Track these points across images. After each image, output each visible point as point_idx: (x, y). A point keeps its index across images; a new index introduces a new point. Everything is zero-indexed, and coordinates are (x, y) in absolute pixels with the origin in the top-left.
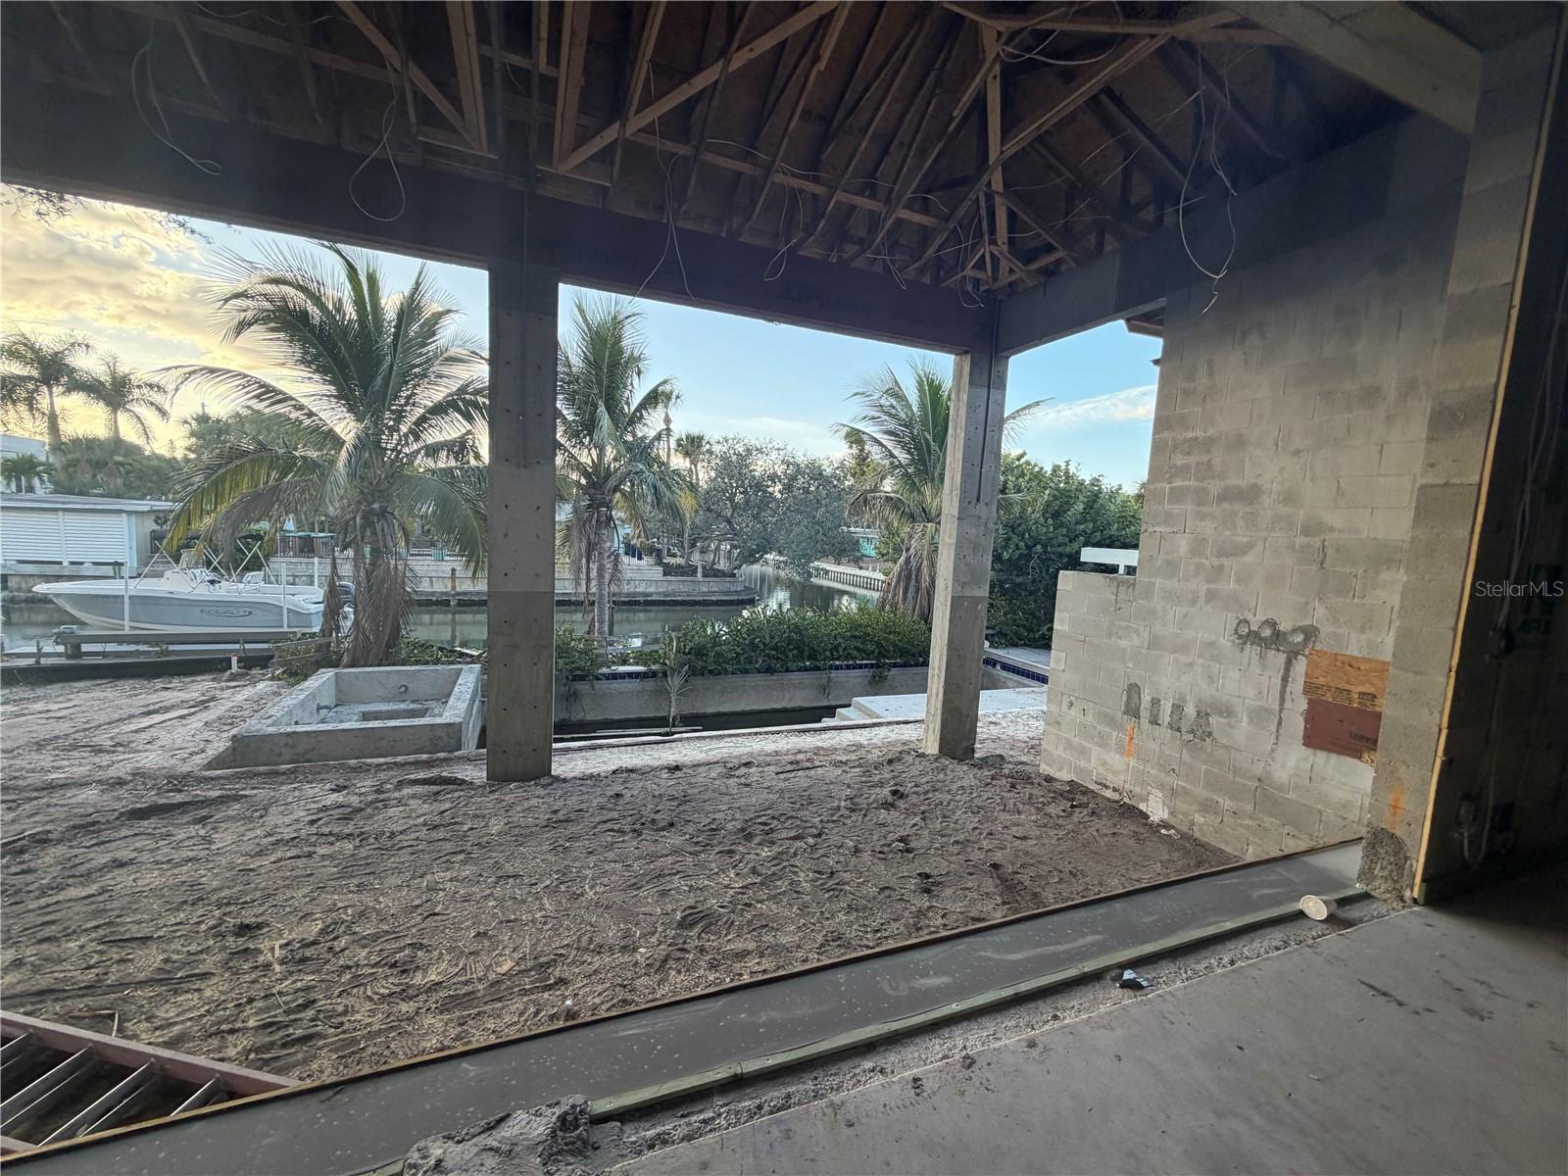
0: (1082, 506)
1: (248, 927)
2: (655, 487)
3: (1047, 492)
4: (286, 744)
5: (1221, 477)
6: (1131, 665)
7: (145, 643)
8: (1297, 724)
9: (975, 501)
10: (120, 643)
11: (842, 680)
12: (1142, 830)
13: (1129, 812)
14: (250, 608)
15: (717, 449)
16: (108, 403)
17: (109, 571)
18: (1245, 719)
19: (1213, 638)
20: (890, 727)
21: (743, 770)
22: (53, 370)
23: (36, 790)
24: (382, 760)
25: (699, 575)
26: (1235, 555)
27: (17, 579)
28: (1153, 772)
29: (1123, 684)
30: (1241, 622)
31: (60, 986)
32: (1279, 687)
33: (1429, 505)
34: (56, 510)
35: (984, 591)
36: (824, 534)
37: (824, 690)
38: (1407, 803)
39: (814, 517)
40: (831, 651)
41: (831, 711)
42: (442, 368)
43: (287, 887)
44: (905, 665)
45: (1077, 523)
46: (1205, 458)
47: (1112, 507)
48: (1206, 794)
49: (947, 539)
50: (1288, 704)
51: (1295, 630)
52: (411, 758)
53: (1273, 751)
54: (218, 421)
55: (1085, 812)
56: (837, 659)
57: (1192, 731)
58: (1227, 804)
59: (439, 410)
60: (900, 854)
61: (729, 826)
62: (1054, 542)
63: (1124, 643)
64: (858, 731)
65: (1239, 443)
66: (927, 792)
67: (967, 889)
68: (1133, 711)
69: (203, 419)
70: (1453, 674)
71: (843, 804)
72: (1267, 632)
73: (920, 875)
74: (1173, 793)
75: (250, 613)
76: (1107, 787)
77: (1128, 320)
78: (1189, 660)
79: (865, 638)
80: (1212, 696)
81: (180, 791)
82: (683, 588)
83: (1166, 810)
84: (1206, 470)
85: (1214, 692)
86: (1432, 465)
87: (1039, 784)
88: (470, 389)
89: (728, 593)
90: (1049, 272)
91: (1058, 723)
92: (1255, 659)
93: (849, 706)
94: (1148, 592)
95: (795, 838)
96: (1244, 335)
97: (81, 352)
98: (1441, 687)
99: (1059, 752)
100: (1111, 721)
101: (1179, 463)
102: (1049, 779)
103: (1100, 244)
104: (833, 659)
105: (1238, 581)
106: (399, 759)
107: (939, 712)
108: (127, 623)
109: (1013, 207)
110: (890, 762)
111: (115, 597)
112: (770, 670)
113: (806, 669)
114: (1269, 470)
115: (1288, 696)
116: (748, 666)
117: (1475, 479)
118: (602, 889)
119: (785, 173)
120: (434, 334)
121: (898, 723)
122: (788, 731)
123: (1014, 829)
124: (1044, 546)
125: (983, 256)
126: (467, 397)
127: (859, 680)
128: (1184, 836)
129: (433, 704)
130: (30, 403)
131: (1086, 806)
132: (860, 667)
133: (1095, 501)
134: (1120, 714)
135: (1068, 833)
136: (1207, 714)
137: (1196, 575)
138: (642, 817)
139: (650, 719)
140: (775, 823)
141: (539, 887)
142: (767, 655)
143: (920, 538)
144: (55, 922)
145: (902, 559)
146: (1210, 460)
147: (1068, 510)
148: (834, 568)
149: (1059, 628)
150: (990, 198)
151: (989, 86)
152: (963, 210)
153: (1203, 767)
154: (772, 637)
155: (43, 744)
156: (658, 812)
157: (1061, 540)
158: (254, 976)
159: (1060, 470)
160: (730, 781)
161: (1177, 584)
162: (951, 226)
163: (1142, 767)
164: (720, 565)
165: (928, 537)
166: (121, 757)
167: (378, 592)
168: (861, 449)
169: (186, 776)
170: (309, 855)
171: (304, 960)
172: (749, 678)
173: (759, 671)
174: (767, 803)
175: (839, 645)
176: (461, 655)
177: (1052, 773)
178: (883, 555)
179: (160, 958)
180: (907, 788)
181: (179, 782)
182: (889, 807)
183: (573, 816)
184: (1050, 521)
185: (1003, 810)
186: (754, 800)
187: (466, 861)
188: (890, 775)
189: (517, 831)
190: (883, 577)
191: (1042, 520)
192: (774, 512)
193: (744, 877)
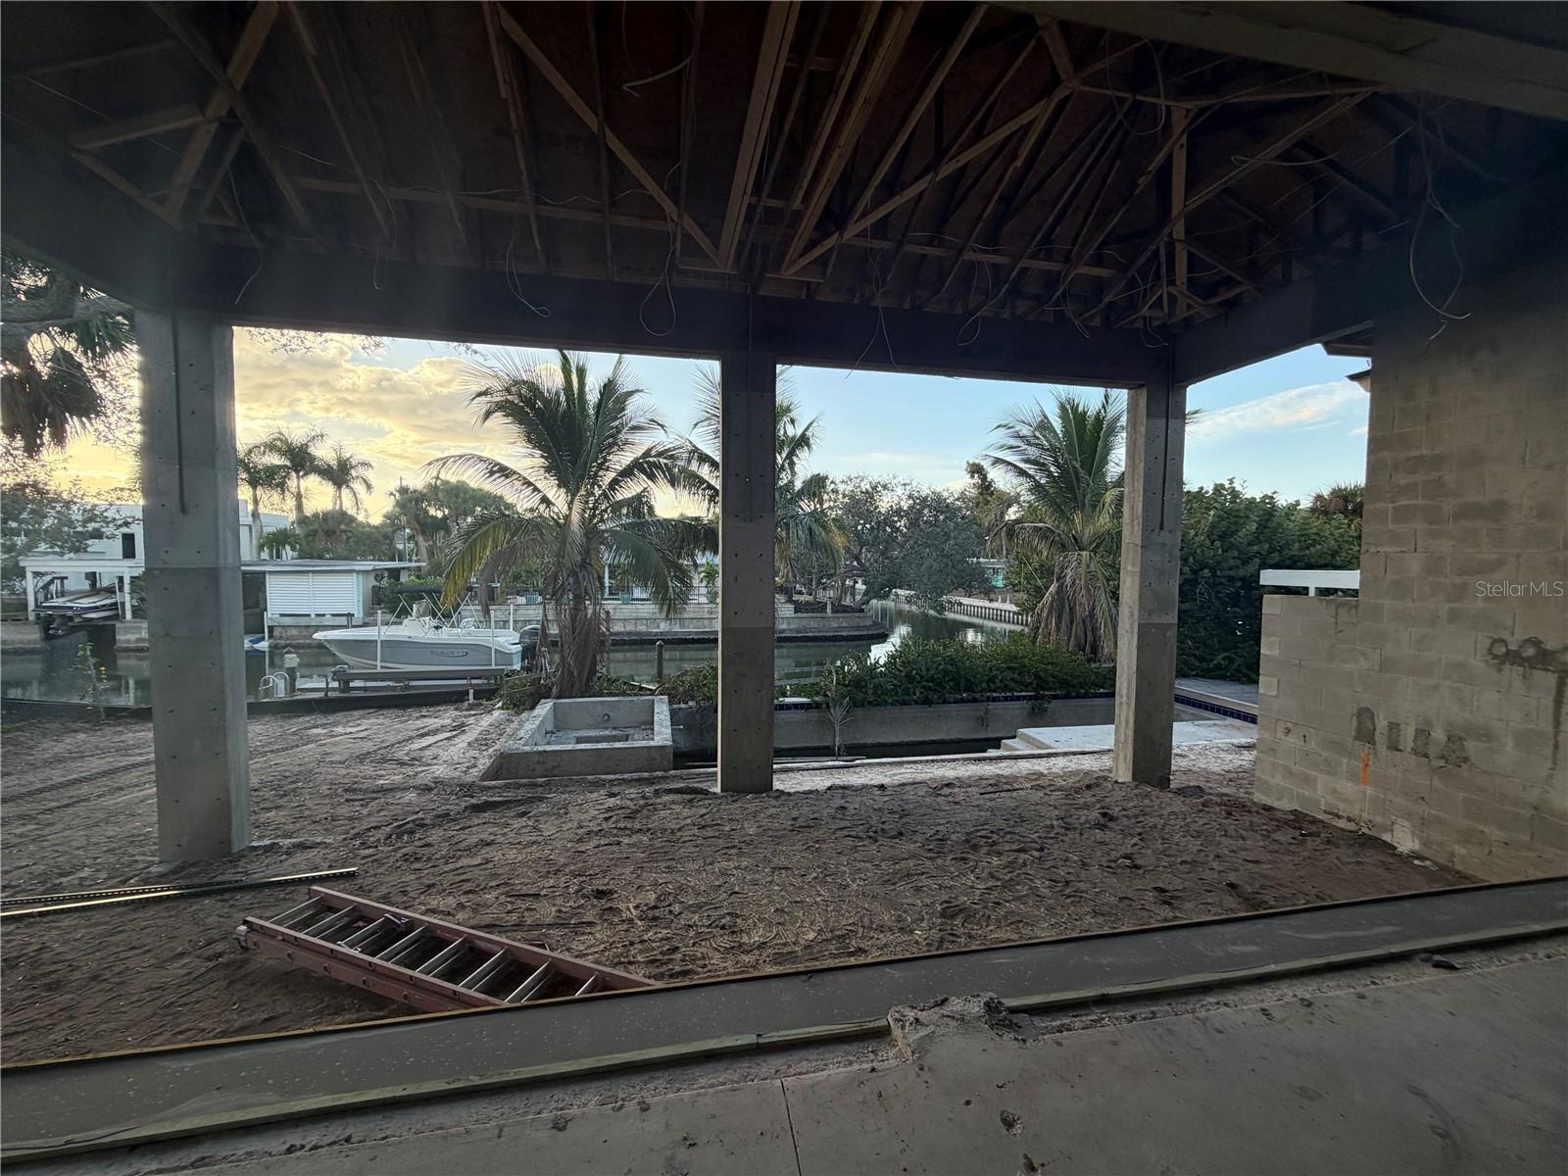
0: (1255, 526)
1: (602, 892)
2: (810, 529)
3: (1212, 513)
4: (538, 762)
5: (1457, 494)
6: (1359, 690)
7: (391, 680)
9: (1158, 529)
10: (366, 680)
11: (1000, 712)
12: (1391, 861)
13: (1369, 842)
14: (468, 649)
15: (841, 487)
16: (335, 483)
17: (343, 621)
18: (1510, 745)
19: (1462, 659)
21: (947, 791)
22: (300, 459)
23: (374, 792)
24: (612, 777)
25: (829, 610)
26: (1481, 573)
27: (280, 629)
28: (1397, 800)
29: (1351, 709)
30: (1495, 641)
31: (498, 923)
32: (1550, 711)
34: (308, 572)
35: (1173, 618)
36: (953, 567)
37: (983, 721)
39: (943, 550)
40: (988, 682)
41: (996, 743)
42: (629, 436)
43: (615, 865)
44: (1067, 696)
45: (1249, 544)
46: (1435, 475)
48: (1467, 823)
49: (1129, 568)
50: (1565, 727)
51: (1566, 649)
52: (635, 775)
53: (1550, 776)
54: (415, 491)
55: (1318, 841)
56: (995, 691)
57: (1443, 757)
58: (1495, 833)
59: (627, 473)
60: (1128, 870)
61: (953, 837)
62: (1225, 565)
63: (1349, 667)
64: (1035, 760)
65: (1476, 459)
66: (1136, 816)
67: (1209, 904)
68: (1365, 735)
69: (403, 490)
71: (1055, 823)
72: (1530, 652)
73: (1155, 888)
74: (1424, 822)
75: (467, 654)
76: (1339, 817)
77: (1326, 344)
78: (1433, 682)
79: (1022, 670)
80: (1466, 719)
81: (473, 797)
82: (813, 624)
83: (1417, 841)
84: (1437, 488)
85: (1466, 714)
87: (1257, 812)
88: (653, 453)
89: (857, 628)
90: (1231, 304)
91: (1273, 750)
92: (1517, 681)
93: (1014, 737)
94: (1375, 613)
95: (1019, 851)
97: (318, 443)
99: (1277, 780)
101: (1402, 482)
102: (1268, 808)
103: (1287, 274)
104: (990, 691)
106: (626, 776)
107: (1130, 740)
108: (379, 664)
109: (1192, 250)
110: (1089, 787)
111: (371, 641)
112: (927, 702)
113: (963, 701)
114: (1517, 485)
115: (1563, 717)
116: (906, 698)
118: (862, 883)
119: (975, 251)
120: (623, 409)
121: (1074, 753)
122: (965, 760)
123: (1244, 853)
124: (1213, 570)
125: (1161, 296)
126: (651, 459)
127: (1017, 712)
128: (1443, 868)
129: (632, 731)
130: (282, 486)
131: (1318, 835)
132: (1018, 698)
133: (1268, 520)
134: (1349, 740)
135: (1304, 859)
136: (1461, 738)
137: (1435, 595)
138: (872, 827)
139: (815, 748)
140: (995, 837)
141: (809, 878)
142: (924, 687)
143: (1076, 566)
144: (468, 880)
145: (1053, 589)
146: (1440, 478)
147: (1237, 531)
148: (965, 601)
149: (1267, 653)
150: (1171, 246)
151: (1175, 154)
152: (1142, 260)
153: (1461, 795)
154: (928, 670)
155: (361, 758)
156: (884, 823)
157: (1232, 562)
158: (625, 926)
159: (1224, 489)
160: (939, 799)
161: (1410, 605)
162: (1129, 275)
163: (1382, 796)
164: (848, 601)
165: (1084, 566)
166: (420, 769)
167: (580, 633)
168: (984, 478)
169: (471, 785)
170: (619, 843)
171: (655, 919)
172: (906, 709)
173: (917, 703)
174: (982, 819)
175: (995, 676)
176: (641, 688)
177: (1269, 802)
178: (1014, 586)
179: (554, 909)
180: (1116, 811)
181: (468, 789)
182: (1103, 827)
183: (811, 823)
184: (1218, 544)
185: (1225, 835)
186: (968, 816)
187: (740, 854)
188: (1093, 799)
189: (770, 833)
190: (1014, 608)
191: (1208, 542)
192: (902, 546)
193: (984, 880)
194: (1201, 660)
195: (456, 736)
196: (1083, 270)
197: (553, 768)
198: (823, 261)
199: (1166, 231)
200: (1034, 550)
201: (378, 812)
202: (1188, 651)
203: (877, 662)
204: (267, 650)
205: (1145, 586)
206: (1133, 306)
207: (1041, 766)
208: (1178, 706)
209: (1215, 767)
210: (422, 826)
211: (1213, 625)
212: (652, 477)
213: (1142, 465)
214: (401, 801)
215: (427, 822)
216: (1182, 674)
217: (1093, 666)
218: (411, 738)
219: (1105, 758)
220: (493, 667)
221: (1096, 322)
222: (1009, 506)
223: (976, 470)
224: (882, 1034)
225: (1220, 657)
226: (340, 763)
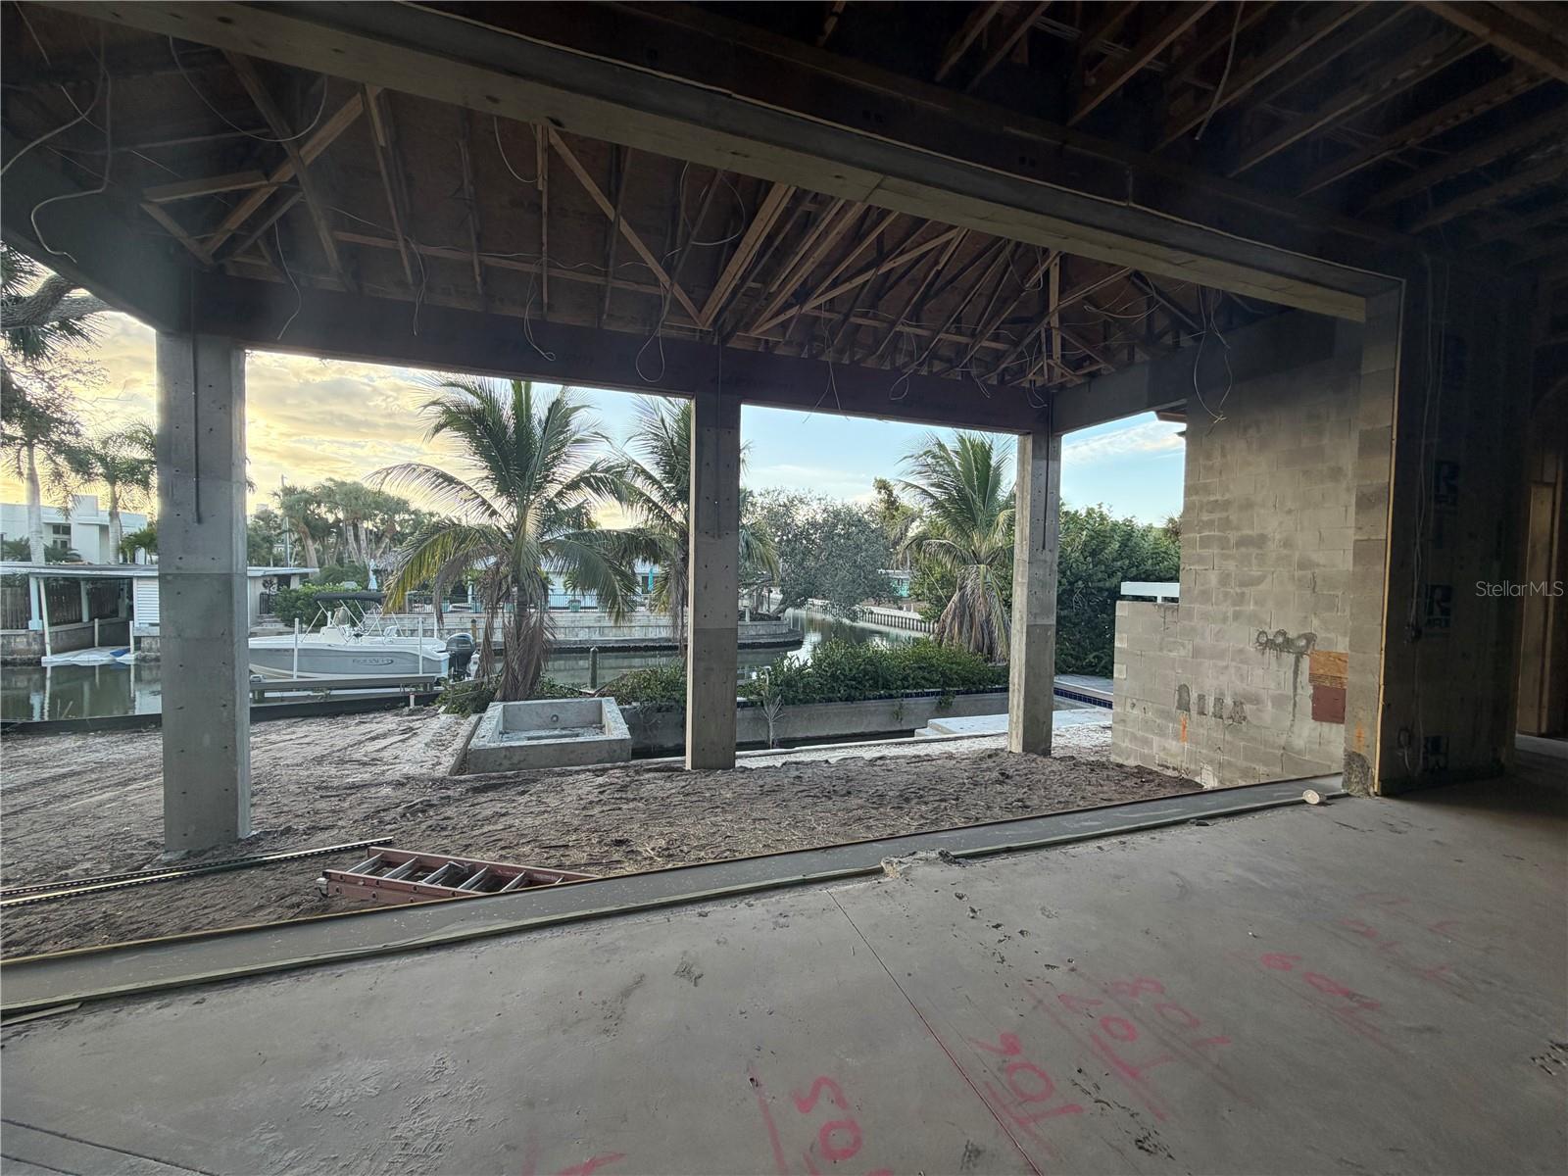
0: (1118, 545)
1: (620, 841)
2: (747, 542)
3: (1084, 533)
4: (505, 756)
5: (1238, 529)
6: (1180, 671)
7: (310, 689)
8: (1307, 705)
9: (1041, 548)
10: (282, 690)
11: (913, 706)
13: (1187, 784)
14: (393, 657)
15: (759, 500)
18: (1270, 704)
19: (1241, 646)
20: (971, 740)
21: (879, 762)
25: (747, 618)
26: (1252, 585)
28: (1204, 751)
29: (1175, 686)
30: (1261, 633)
32: (1292, 679)
33: (1361, 552)
35: (1053, 621)
36: (864, 578)
37: (897, 715)
38: (1366, 733)
39: (855, 562)
40: (902, 680)
41: (911, 733)
42: (573, 450)
43: (624, 823)
44: (968, 692)
45: (1114, 560)
46: (1224, 515)
47: (1146, 545)
48: (1245, 764)
49: (1019, 579)
50: (1299, 691)
51: (1299, 637)
53: (1292, 726)
55: (1153, 784)
56: (907, 688)
57: (1231, 717)
59: (574, 486)
61: (890, 793)
62: (1095, 578)
63: (1173, 654)
64: (944, 743)
65: (1248, 505)
66: (1026, 775)
68: (1184, 706)
69: (289, 491)
70: (1383, 652)
71: (966, 781)
72: (1280, 640)
74: (1220, 766)
75: (392, 661)
76: (1168, 768)
77: (1158, 412)
78: (1225, 664)
79: (931, 669)
80: (1244, 689)
83: (1216, 779)
84: (1226, 524)
85: (1244, 686)
86: (1360, 528)
87: (1113, 769)
88: (599, 468)
89: (775, 635)
90: (1092, 375)
91: (1124, 721)
92: (1273, 659)
93: (925, 725)
94: (1189, 615)
95: (941, 800)
96: (1246, 429)
98: (1378, 660)
99: (1126, 747)
100: (1165, 714)
101: (1205, 519)
102: (1121, 766)
103: (1131, 355)
104: (904, 688)
105: (1256, 603)
107: (1021, 720)
108: (295, 673)
109: (1064, 335)
110: (990, 756)
111: (286, 650)
112: (849, 699)
113: (881, 697)
114: (1272, 524)
115: (1298, 684)
116: (831, 695)
117: (1384, 537)
119: (904, 325)
120: (568, 424)
121: (976, 737)
124: (1085, 582)
125: (1042, 366)
126: (597, 474)
127: (927, 706)
131: (1153, 781)
132: (928, 694)
133: (1128, 540)
134: (1173, 710)
136: (1242, 703)
137: (1225, 601)
138: (825, 789)
139: (750, 743)
140: (922, 792)
141: (783, 825)
142: (847, 686)
143: (975, 578)
144: (500, 840)
145: (955, 598)
146: (1228, 517)
147: (1104, 548)
148: (875, 610)
149: (1119, 645)
150: (1049, 331)
151: (1051, 269)
152: (1027, 341)
153: (1242, 744)
154: (851, 670)
155: (319, 760)
156: (834, 786)
157: (1100, 575)
158: (648, 862)
159: (1094, 513)
160: (875, 768)
161: (1210, 608)
162: (1019, 350)
163: (1194, 749)
164: (764, 610)
165: (981, 578)
166: (386, 767)
167: (525, 639)
168: (890, 494)
169: (443, 779)
170: (620, 809)
171: (670, 856)
172: (832, 706)
173: (841, 700)
174: (911, 781)
175: (908, 675)
176: (581, 693)
177: (1120, 761)
178: (918, 595)
179: (585, 854)
180: (1011, 772)
181: (440, 783)
182: (1001, 783)
183: (776, 788)
184: (1089, 559)
185: (1089, 785)
186: (899, 779)
187: (724, 811)
188: (993, 764)
189: (745, 796)
190: (918, 617)
191: (1082, 558)
192: (817, 558)
193: (916, 820)
194: (1077, 658)
195: (408, 738)
196: (986, 344)
197: (520, 762)
198: (784, 325)
199: (1046, 321)
200: (939, 563)
201: (359, 805)
202: (1066, 651)
203: (806, 664)
204: (133, 663)
205: (1031, 594)
206: (1022, 371)
207: (950, 747)
208: (1057, 698)
209: (1086, 743)
210: (432, 806)
211: (1086, 629)
212: (597, 490)
213: (1029, 497)
214: (379, 795)
215: (435, 802)
216: (1061, 671)
217: (990, 665)
218: (360, 742)
219: (1001, 739)
220: (421, 675)
221: (994, 382)
222: (913, 521)
223: (883, 486)
224: (880, 871)
225: (1091, 656)
226: (297, 765)
